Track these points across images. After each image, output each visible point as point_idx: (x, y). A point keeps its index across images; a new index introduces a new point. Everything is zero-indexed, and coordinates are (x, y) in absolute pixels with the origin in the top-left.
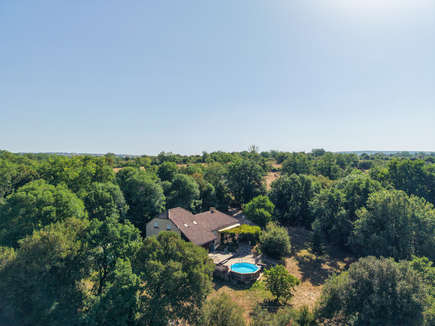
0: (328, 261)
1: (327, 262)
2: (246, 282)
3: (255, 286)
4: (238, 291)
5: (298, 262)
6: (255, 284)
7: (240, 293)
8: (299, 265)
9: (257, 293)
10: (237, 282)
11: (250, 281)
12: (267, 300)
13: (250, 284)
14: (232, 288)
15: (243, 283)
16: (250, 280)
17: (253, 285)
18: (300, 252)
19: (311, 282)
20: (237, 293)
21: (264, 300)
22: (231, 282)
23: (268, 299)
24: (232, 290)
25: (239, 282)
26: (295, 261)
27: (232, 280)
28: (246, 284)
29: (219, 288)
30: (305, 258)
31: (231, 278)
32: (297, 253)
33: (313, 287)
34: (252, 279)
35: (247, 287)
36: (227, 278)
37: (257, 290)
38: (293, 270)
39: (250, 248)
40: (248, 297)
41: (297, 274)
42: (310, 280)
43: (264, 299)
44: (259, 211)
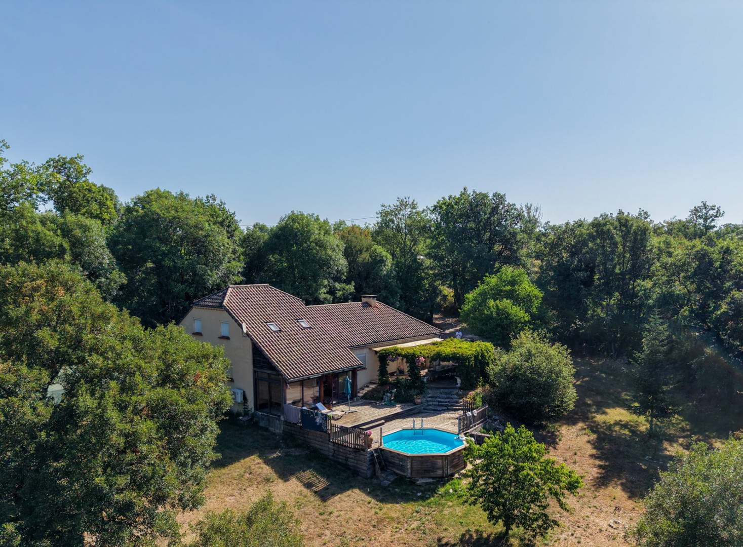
0: (683, 437)
2: (421, 481)
3: (447, 493)
4: (389, 506)
5: (593, 437)
6: (448, 486)
7: (394, 510)
9: (446, 512)
10: (392, 478)
11: (433, 478)
12: (471, 536)
13: (432, 486)
14: (375, 497)
15: (412, 483)
16: (432, 474)
17: (442, 490)
19: (623, 490)
20: (384, 510)
21: (463, 535)
22: (378, 478)
23: (477, 531)
24: (373, 501)
25: (400, 480)
26: (585, 434)
27: (379, 473)
28: (421, 486)
29: (334, 494)
30: (617, 428)
31: (377, 466)
33: (630, 504)
34: (439, 472)
35: (419, 494)
36: (364, 467)
37: (450, 504)
38: (576, 457)
40: (415, 525)
42: (622, 484)
43: (463, 530)
44: (497, 306)
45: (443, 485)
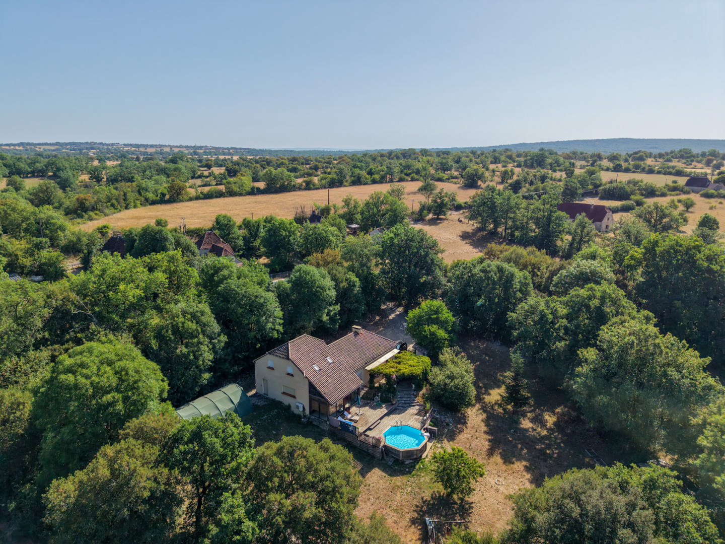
1: (529, 414)
2: (407, 462)
3: (420, 468)
4: (395, 478)
6: (420, 464)
7: (398, 480)
8: (487, 422)
9: (422, 481)
10: (392, 460)
11: (413, 459)
12: (436, 495)
13: (413, 464)
14: (386, 472)
15: (403, 463)
17: (417, 467)
18: (489, 394)
19: (501, 457)
20: (393, 481)
21: (432, 495)
22: (385, 460)
23: (438, 492)
24: (387, 476)
25: (397, 462)
26: (481, 414)
27: (385, 457)
28: (407, 465)
29: (367, 472)
30: (496, 407)
31: (385, 454)
32: (484, 396)
33: (504, 467)
34: (415, 457)
35: (407, 470)
36: (378, 455)
37: (423, 475)
38: (477, 433)
39: (413, 394)
40: (409, 489)
41: (482, 441)
42: (500, 453)
43: (431, 491)
44: (430, 330)
45: (418, 463)
